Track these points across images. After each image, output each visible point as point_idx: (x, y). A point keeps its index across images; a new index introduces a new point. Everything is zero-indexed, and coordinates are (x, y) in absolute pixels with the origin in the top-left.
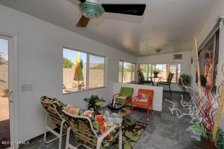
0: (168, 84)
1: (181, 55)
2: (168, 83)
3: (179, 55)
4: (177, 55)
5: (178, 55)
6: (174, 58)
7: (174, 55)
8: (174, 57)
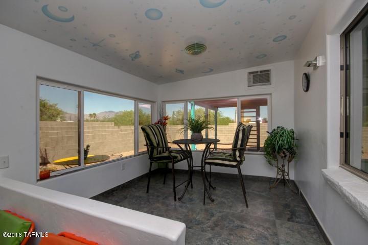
0: (235, 164)
1: (268, 71)
2: (235, 160)
3: (261, 72)
4: (257, 72)
5: (259, 73)
6: (249, 82)
7: (250, 73)
8: (249, 79)
